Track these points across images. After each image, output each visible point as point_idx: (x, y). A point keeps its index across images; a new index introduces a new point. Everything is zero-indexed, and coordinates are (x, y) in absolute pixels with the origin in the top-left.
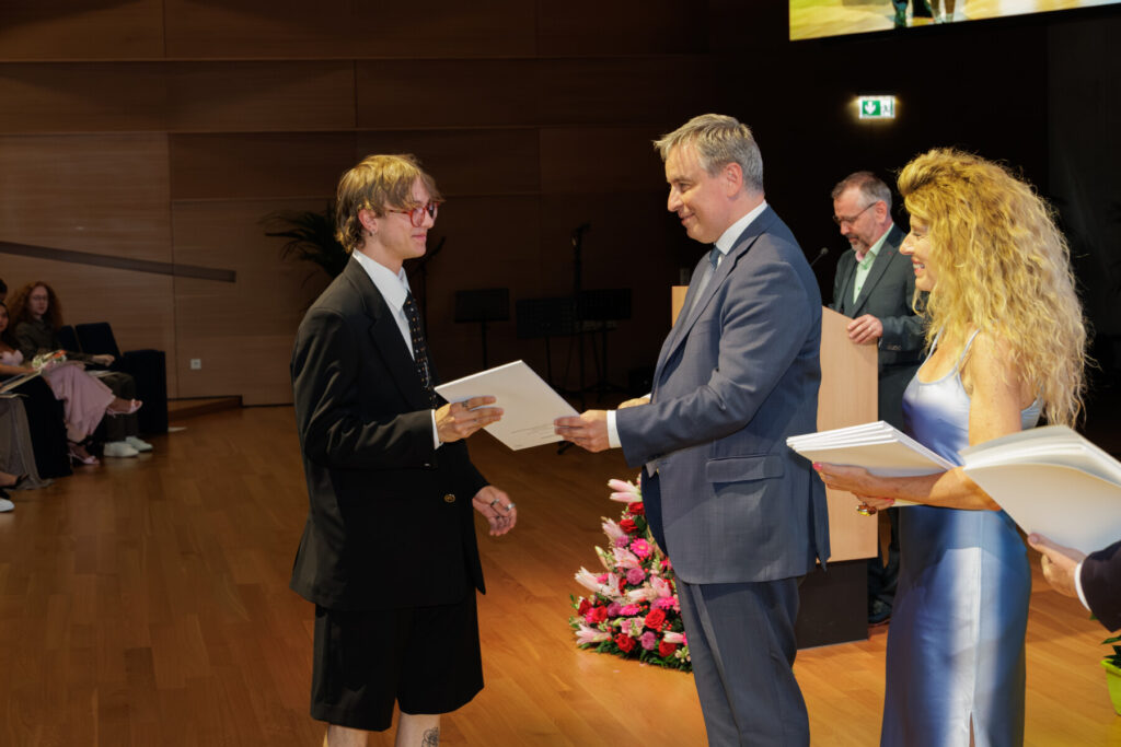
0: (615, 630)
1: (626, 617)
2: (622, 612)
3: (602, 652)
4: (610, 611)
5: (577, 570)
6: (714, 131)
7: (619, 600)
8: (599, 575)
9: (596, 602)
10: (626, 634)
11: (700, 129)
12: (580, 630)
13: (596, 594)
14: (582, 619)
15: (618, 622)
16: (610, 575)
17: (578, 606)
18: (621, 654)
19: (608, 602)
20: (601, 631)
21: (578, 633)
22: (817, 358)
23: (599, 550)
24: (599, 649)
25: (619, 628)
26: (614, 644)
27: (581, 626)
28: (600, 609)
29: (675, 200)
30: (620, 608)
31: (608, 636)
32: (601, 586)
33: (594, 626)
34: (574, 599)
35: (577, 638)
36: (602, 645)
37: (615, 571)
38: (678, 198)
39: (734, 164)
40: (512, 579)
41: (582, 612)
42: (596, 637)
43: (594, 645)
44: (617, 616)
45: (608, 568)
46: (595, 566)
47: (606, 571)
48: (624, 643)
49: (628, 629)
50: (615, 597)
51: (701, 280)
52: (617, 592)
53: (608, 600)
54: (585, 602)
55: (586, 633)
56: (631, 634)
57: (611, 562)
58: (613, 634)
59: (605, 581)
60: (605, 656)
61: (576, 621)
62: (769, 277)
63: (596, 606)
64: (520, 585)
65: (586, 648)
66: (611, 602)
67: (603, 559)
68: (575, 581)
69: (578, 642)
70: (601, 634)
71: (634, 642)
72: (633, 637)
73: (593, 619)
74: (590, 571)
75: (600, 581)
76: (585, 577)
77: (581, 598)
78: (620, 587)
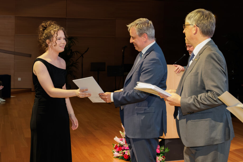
0: (123, 153)
1: (127, 150)
2: (125, 149)
3: (120, 159)
4: (123, 148)
5: (114, 137)
6: (140, 25)
7: (125, 145)
8: (120, 139)
9: (119, 145)
10: (126, 154)
11: (137, 24)
12: (115, 153)
13: (119, 143)
14: (115, 150)
15: (125, 151)
16: (123, 139)
17: (114, 147)
18: (125, 160)
19: (122, 146)
20: (120, 153)
21: (114, 154)
22: (165, 82)
23: (120, 132)
24: (119, 158)
25: (125, 153)
26: (123, 157)
27: (115, 152)
28: (120, 148)
29: (131, 41)
30: (125, 147)
31: (122, 155)
32: (120, 141)
33: (118, 152)
34: (113, 145)
35: (114, 155)
36: (120, 157)
37: (124, 138)
38: (132, 40)
39: (145, 34)
40: (99, 139)
41: (115, 148)
42: (119, 155)
43: (118, 157)
44: (124, 150)
45: (123, 137)
46: (119, 136)
47: (122, 138)
48: (126, 157)
49: (127, 153)
50: (124, 145)
51: (137, 60)
52: (125, 143)
53: (122, 145)
54: (116, 146)
55: (116, 154)
56: (128, 154)
57: (123, 135)
58: (123, 154)
59: (122, 140)
60: (121, 160)
61: (114, 151)
62: (153, 62)
63: (119, 147)
64: (101, 141)
65: (116, 158)
66: (123, 146)
67: (121, 134)
68: (114, 140)
69: (114, 156)
70: (120, 154)
71: (128, 157)
72: (128, 155)
73: (118, 150)
74: (118, 137)
75: (120, 140)
76: (116, 139)
77: (115, 145)
78: (125, 142)
